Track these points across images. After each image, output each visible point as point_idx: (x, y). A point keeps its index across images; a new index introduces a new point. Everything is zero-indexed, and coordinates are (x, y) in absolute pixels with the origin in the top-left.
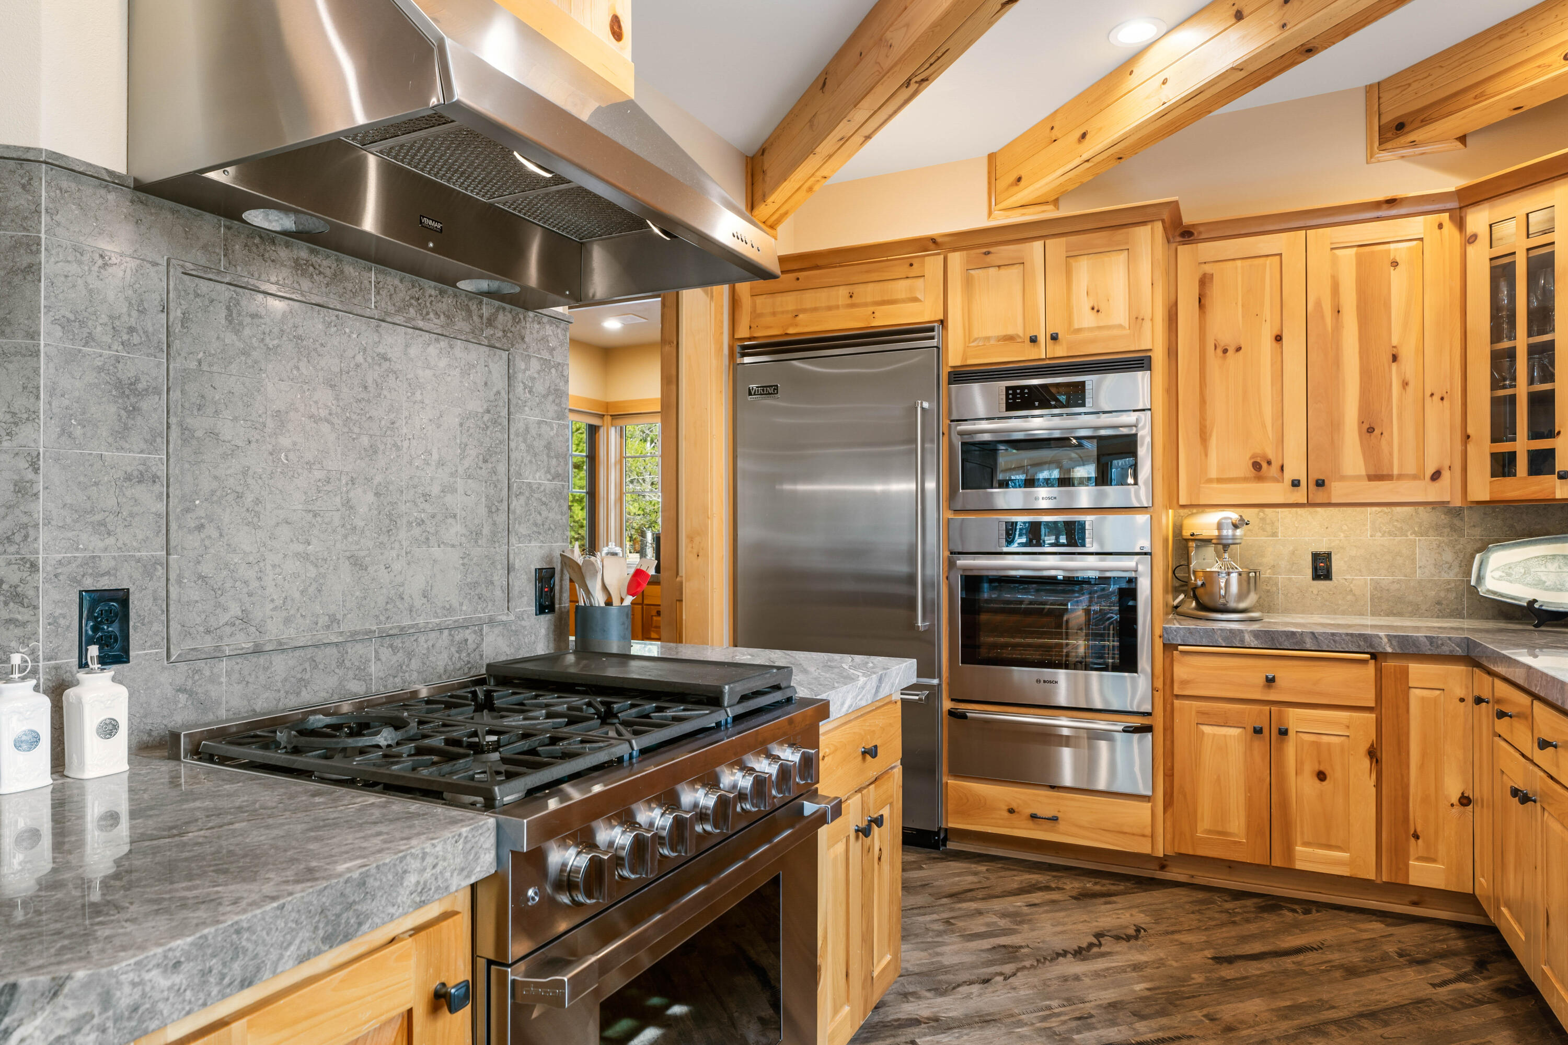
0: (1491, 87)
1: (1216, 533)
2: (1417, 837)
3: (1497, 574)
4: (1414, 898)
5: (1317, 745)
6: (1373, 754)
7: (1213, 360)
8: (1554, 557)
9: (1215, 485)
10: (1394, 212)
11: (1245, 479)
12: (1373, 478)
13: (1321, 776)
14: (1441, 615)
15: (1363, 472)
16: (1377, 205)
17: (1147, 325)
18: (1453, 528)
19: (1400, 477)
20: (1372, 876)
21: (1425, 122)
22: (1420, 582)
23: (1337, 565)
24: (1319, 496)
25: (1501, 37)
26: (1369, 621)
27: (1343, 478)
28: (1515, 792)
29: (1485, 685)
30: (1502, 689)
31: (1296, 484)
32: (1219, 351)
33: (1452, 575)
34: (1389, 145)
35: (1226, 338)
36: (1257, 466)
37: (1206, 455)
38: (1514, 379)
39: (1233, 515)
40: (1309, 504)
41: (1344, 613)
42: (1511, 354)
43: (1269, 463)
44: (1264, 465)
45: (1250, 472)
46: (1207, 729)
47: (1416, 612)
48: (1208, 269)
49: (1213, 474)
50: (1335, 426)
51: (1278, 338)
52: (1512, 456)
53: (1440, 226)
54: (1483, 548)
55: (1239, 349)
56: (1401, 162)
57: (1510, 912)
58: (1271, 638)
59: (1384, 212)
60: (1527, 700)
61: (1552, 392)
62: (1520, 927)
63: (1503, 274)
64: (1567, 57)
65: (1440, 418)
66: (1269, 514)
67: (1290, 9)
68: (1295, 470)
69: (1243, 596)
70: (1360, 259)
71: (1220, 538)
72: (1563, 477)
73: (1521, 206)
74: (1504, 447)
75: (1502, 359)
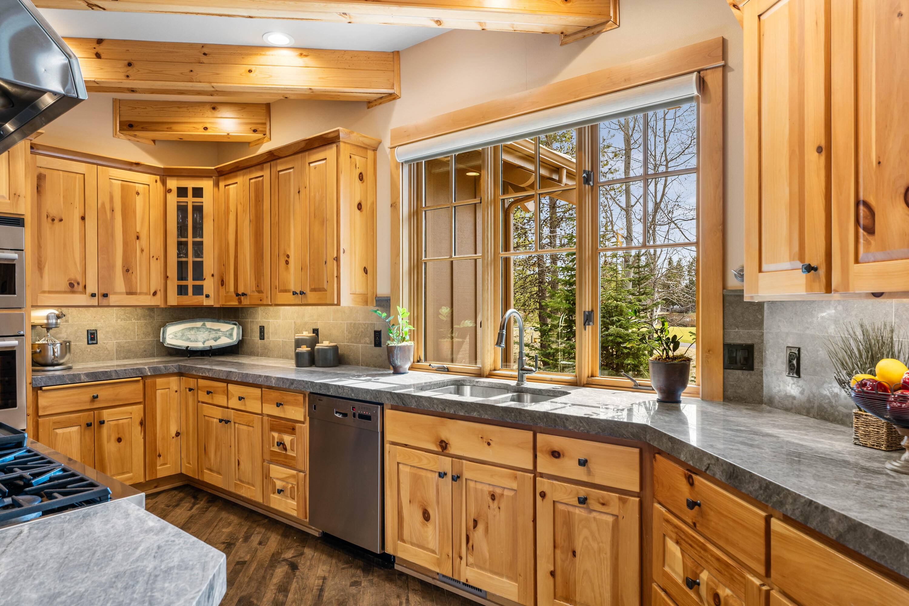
0: (175, 127)
1: (45, 321)
2: (160, 456)
3: (171, 336)
4: (155, 485)
5: (117, 426)
6: (142, 423)
7: (46, 225)
8: (193, 328)
9: (47, 295)
10: (137, 169)
11: (65, 292)
12: (129, 293)
13: (119, 440)
14: (146, 356)
15: (125, 291)
16: (131, 164)
17: (22, 200)
18: (151, 317)
19: (140, 293)
20: (142, 480)
21: (144, 129)
22: (137, 342)
23: (100, 336)
24: (104, 302)
25: (179, 107)
26: (115, 363)
27: (115, 293)
28: (221, 421)
29: (192, 383)
30: (201, 382)
31: (93, 295)
32: (50, 219)
33: (150, 339)
34: (125, 132)
35: (53, 212)
36: (71, 285)
37: (42, 277)
38: (186, 255)
39: (56, 311)
40: (99, 306)
41: (103, 360)
42: (186, 243)
43: (78, 284)
44: (76, 285)
45: (68, 288)
46: (59, 431)
47: (136, 356)
48: (43, 171)
49: (46, 288)
50: (111, 267)
51: (83, 218)
52: (186, 287)
53: (156, 181)
54: (164, 325)
55: (61, 220)
57: (211, 470)
58: (94, 376)
59: (133, 168)
60: (225, 385)
61: (202, 262)
62: (219, 473)
63: (182, 209)
64: (206, 129)
65: (156, 267)
66: (65, 310)
67: (131, 71)
68: (92, 287)
69: (63, 356)
70: (123, 188)
71: (48, 324)
72: (207, 296)
73: (190, 184)
74: (183, 283)
75: (182, 246)
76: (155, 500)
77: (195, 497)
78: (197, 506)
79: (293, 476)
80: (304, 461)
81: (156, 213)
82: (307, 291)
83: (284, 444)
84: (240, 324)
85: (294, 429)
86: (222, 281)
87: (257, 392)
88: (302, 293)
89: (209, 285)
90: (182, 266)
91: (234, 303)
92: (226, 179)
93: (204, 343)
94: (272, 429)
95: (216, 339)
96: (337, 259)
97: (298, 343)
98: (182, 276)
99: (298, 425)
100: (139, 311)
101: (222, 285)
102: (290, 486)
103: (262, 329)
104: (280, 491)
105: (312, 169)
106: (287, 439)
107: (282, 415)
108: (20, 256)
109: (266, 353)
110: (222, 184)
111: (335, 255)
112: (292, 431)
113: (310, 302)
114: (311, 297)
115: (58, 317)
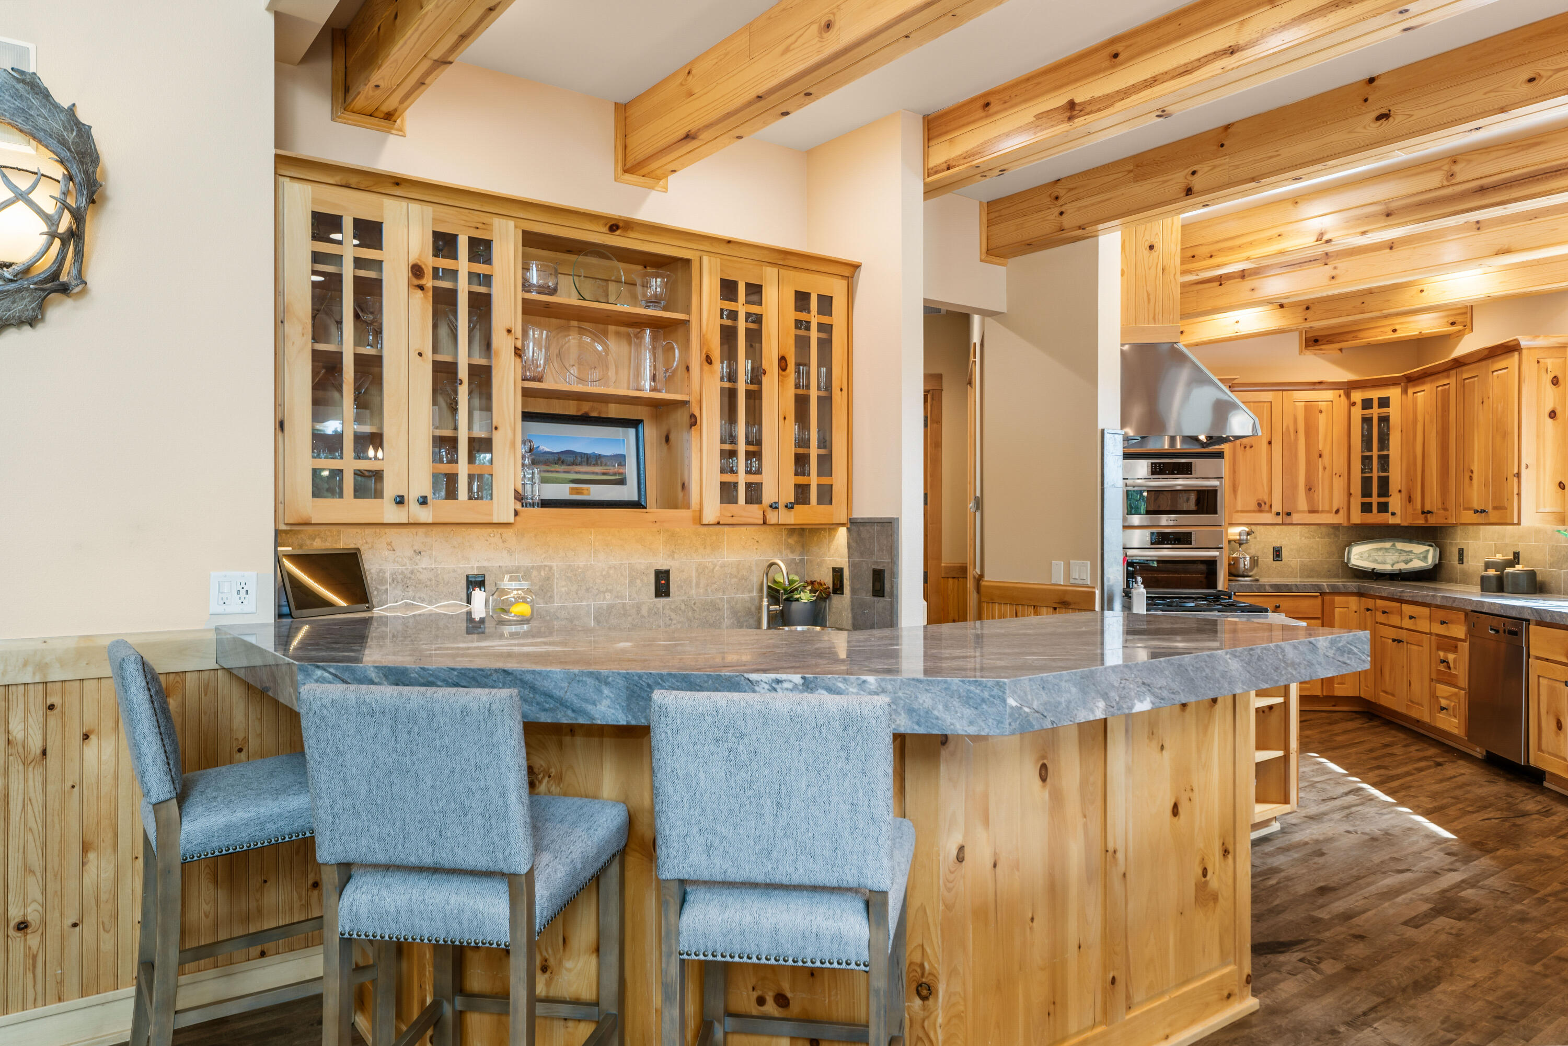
0: (1361, 335)
1: (1238, 537)
3: (1356, 557)
4: (1334, 703)
7: (1240, 452)
8: (1381, 549)
9: (1240, 514)
10: (1320, 387)
11: (1254, 511)
12: (1311, 511)
14: (1330, 577)
15: (1306, 509)
16: (1314, 384)
18: (1336, 535)
19: (1322, 512)
21: (1329, 342)
22: (1321, 561)
23: (1285, 553)
24: (1288, 520)
26: (1299, 580)
27: (1298, 512)
28: (1394, 640)
29: (1370, 603)
30: (1381, 603)
31: (1278, 514)
32: (1242, 447)
33: (1335, 558)
34: (1310, 349)
36: (1259, 505)
37: (1236, 498)
38: (1371, 469)
39: (1246, 529)
40: (1283, 524)
41: (1287, 577)
42: (1370, 458)
43: (1265, 503)
44: (1263, 504)
45: (1257, 508)
47: (1319, 576)
49: (1239, 508)
50: (1295, 487)
51: (1270, 443)
52: (1370, 504)
53: (1340, 396)
54: (1349, 544)
55: (1251, 447)
56: (1314, 357)
57: (1386, 692)
58: (1277, 588)
59: (1316, 387)
60: (1398, 604)
61: (1388, 477)
62: (1393, 695)
63: (1367, 421)
64: (1394, 331)
65: (1339, 485)
66: (1253, 527)
67: (1309, 314)
68: (1277, 507)
69: (1251, 569)
70: (1306, 408)
71: (1240, 540)
72: (1393, 514)
73: (1375, 394)
74: (1367, 500)
75: (1366, 461)
79: (1456, 694)
80: (1463, 681)
81: (1339, 429)
82: (1490, 509)
83: (1448, 663)
84: (1437, 545)
85: (1456, 647)
86: (1410, 497)
87: (1425, 611)
88: (1483, 511)
89: (1395, 501)
90: (1366, 483)
91: (1420, 522)
92: (1414, 386)
93: (1393, 565)
94: (1439, 649)
95: (1407, 562)
96: (1518, 475)
97: (1488, 565)
98: (1366, 492)
99: (1460, 644)
100: (1324, 529)
101: (1410, 501)
102: (1453, 704)
103: (1461, 552)
104: (1443, 709)
105: (1495, 378)
106: (1451, 657)
107: (1447, 634)
108: (1221, 483)
109: (1465, 579)
110: (1410, 391)
111: (1516, 471)
112: (1455, 649)
113: (1492, 521)
114: (1493, 515)
115: (1248, 534)
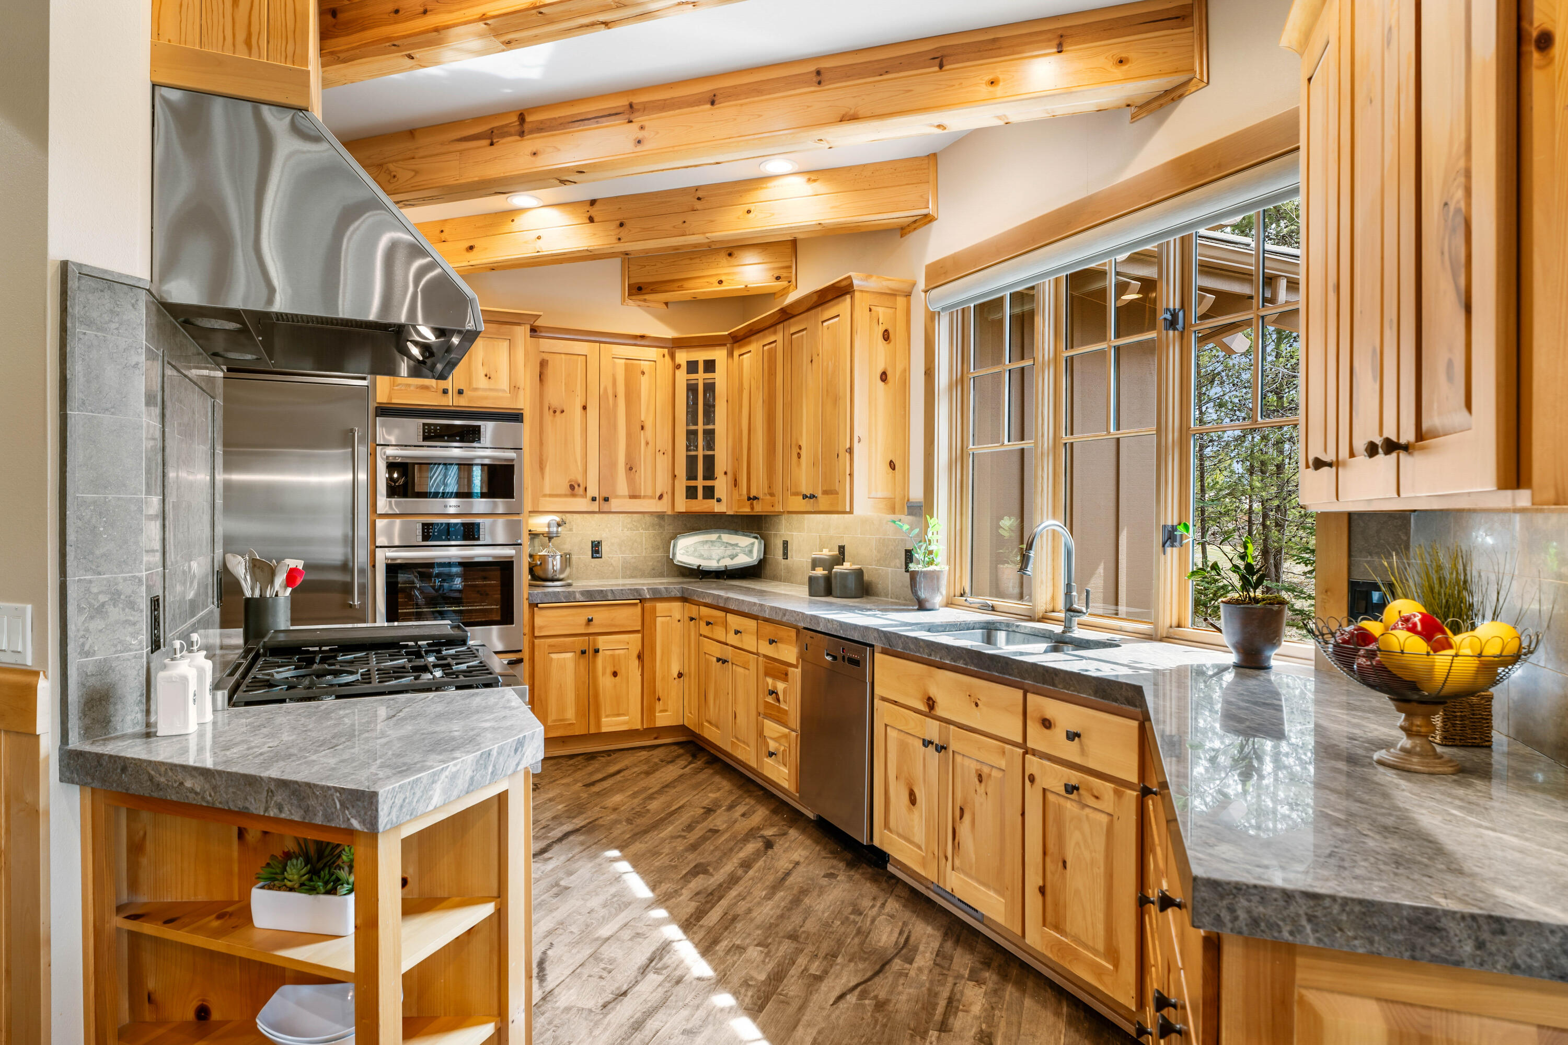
0: (687, 284)
1: (547, 530)
2: (659, 699)
3: (682, 551)
4: (655, 735)
5: (613, 656)
6: (640, 657)
7: (548, 416)
8: (707, 541)
9: (548, 499)
10: (642, 343)
11: (566, 496)
12: (633, 496)
13: (615, 674)
14: (654, 576)
15: (627, 494)
16: (637, 337)
17: (521, 392)
18: (661, 526)
19: (645, 497)
20: (639, 727)
21: (654, 291)
22: (645, 557)
23: (605, 548)
24: (605, 507)
25: (691, 259)
26: (621, 581)
27: (617, 497)
28: (719, 660)
29: (694, 610)
30: (704, 611)
31: (594, 499)
32: (551, 411)
33: (660, 554)
34: (633, 297)
35: (555, 403)
36: (572, 487)
37: (543, 478)
38: (697, 447)
39: (557, 518)
40: (600, 512)
41: (607, 578)
42: (695, 433)
43: (579, 485)
44: (576, 487)
45: (568, 491)
46: (554, 656)
47: (643, 576)
48: (545, 356)
49: (547, 491)
50: (613, 465)
51: (585, 408)
52: (695, 488)
53: (664, 356)
54: (674, 537)
55: (562, 412)
56: (638, 308)
57: (710, 723)
58: (590, 595)
59: (638, 342)
60: (722, 614)
61: (714, 456)
62: (717, 727)
63: (692, 389)
64: (720, 282)
65: (663, 463)
66: (568, 517)
67: (623, 232)
68: (593, 491)
69: (562, 570)
70: (628, 368)
71: (549, 533)
72: (719, 500)
73: (701, 356)
74: (692, 483)
75: (691, 435)
76: (651, 753)
77: (694, 756)
78: (693, 765)
79: (786, 736)
80: (795, 718)
81: (663, 396)
82: (819, 494)
83: (777, 694)
84: (762, 538)
85: (786, 674)
86: (736, 480)
87: (752, 624)
88: (813, 496)
89: (721, 485)
90: (691, 461)
91: (746, 510)
92: (740, 347)
93: (718, 561)
94: (767, 674)
95: (732, 557)
96: (850, 451)
97: (815, 563)
98: (692, 475)
99: (791, 669)
100: (648, 518)
101: (735, 486)
102: (782, 748)
103: (785, 543)
104: (771, 754)
105: (825, 329)
106: (781, 686)
107: (776, 656)
108: (520, 457)
109: (788, 578)
110: (736, 354)
111: (848, 446)
112: (785, 677)
113: (822, 509)
114: (824, 502)
115: (559, 525)
